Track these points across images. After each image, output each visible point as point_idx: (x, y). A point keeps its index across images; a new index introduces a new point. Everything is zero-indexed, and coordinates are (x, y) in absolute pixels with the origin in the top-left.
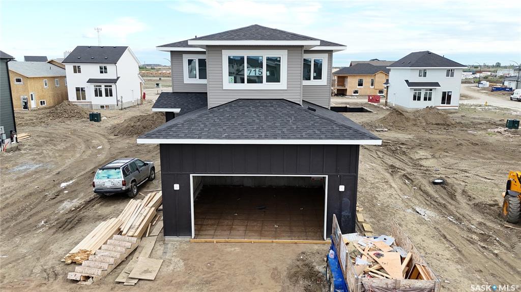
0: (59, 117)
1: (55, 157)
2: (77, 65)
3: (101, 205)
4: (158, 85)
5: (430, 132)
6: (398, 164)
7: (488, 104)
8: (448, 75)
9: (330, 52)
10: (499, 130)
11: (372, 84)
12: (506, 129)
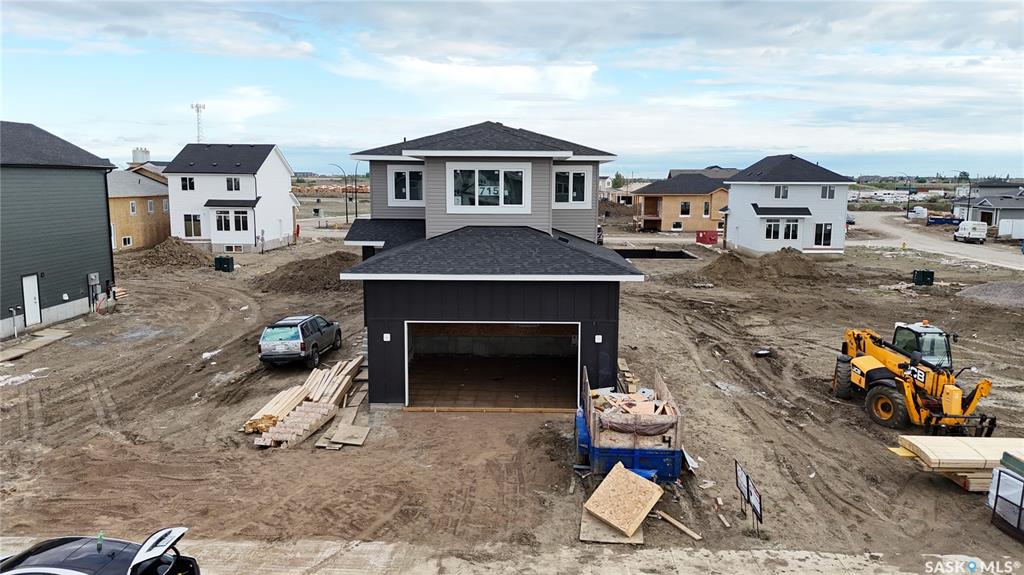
0: (162, 264)
1: (180, 321)
2: (188, 176)
3: (270, 378)
4: (316, 211)
5: (785, 288)
6: (711, 331)
7: (906, 247)
8: (824, 196)
9: (596, 164)
10: (898, 287)
11: (706, 212)
12: (910, 285)
